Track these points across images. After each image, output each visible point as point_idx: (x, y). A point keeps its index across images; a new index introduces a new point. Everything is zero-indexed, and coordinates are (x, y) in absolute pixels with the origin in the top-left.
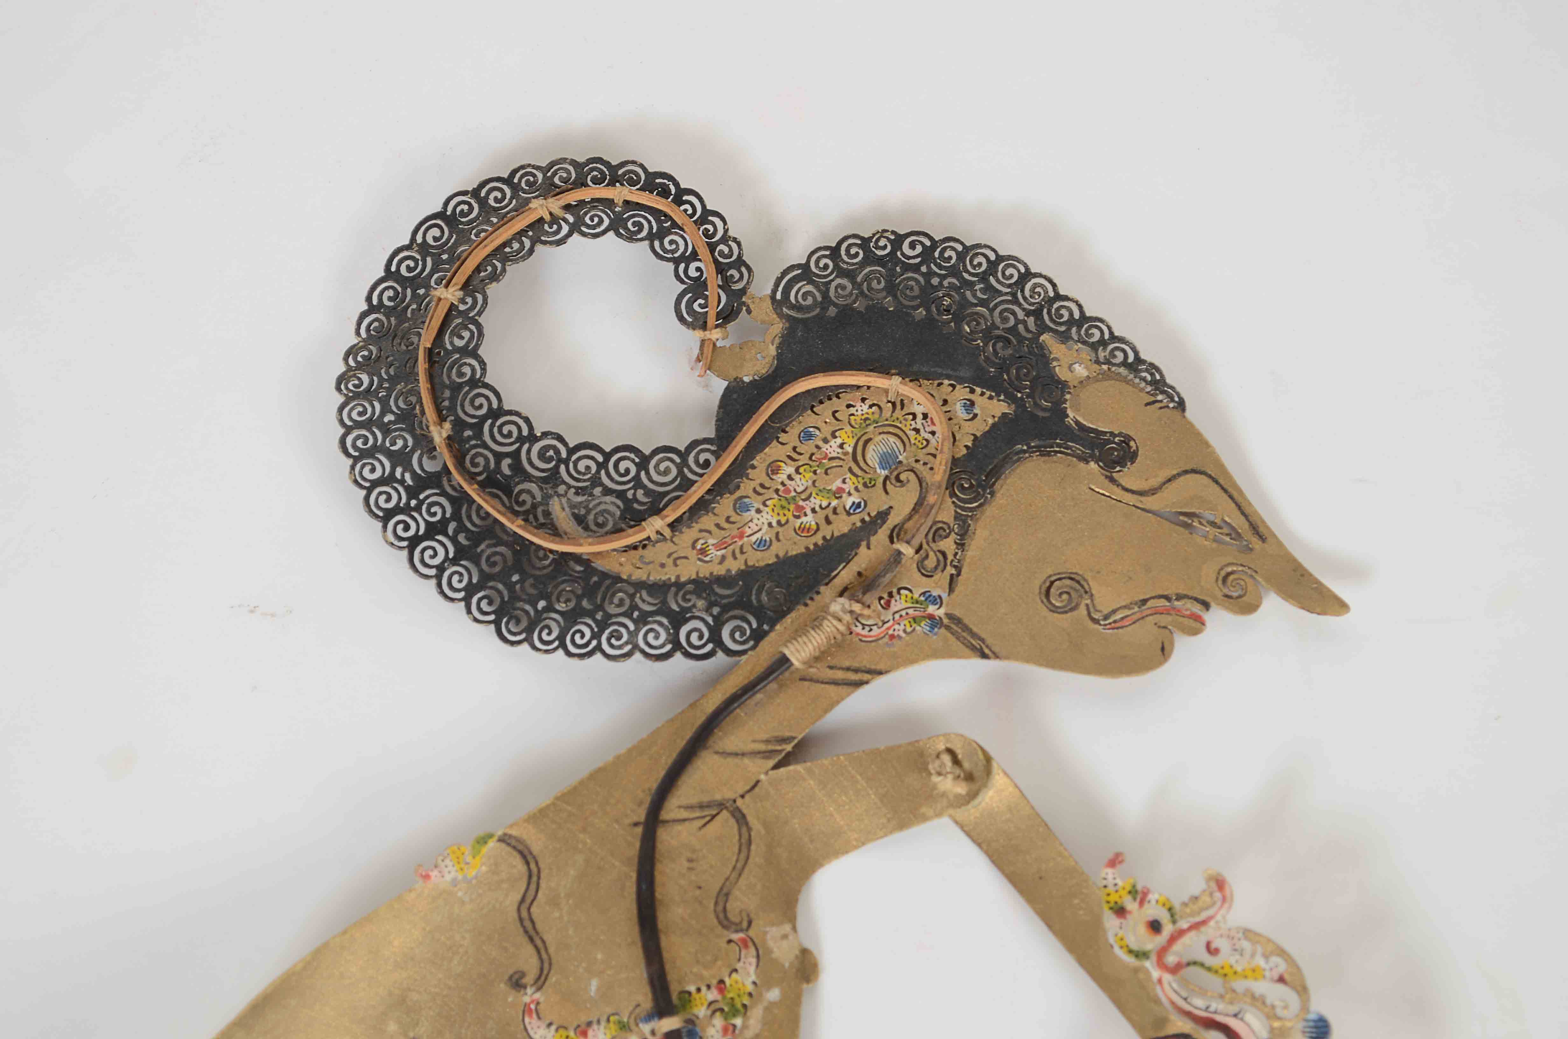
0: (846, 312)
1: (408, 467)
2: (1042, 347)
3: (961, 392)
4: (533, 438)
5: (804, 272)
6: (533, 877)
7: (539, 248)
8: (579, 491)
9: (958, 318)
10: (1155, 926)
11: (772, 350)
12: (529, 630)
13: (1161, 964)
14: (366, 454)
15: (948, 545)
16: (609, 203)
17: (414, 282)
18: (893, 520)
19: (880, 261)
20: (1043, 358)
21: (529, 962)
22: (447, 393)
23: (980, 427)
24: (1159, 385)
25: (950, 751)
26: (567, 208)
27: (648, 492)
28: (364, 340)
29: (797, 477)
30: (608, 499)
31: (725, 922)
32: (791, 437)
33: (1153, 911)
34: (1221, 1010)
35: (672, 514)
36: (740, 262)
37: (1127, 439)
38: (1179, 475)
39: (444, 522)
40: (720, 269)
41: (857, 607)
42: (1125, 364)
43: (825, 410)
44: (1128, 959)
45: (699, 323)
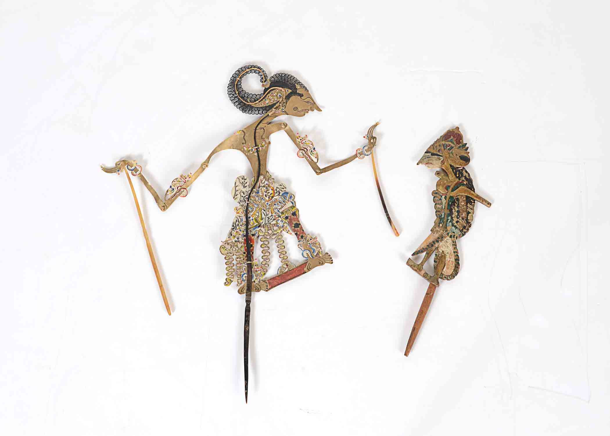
0: (277, 81)
1: (234, 95)
3: (287, 89)
4: (246, 93)
5: (273, 77)
6: (245, 135)
7: (247, 74)
8: (250, 98)
9: (287, 82)
10: (301, 140)
11: (269, 85)
12: (245, 112)
13: (301, 143)
14: (230, 94)
15: (285, 104)
16: (254, 70)
17: (235, 77)
18: (280, 101)
19: (280, 76)
20: (295, 86)
21: (244, 142)
22: (238, 88)
23: (289, 93)
24: (306, 89)
25: (284, 124)
26: (250, 70)
27: (257, 98)
28: (230, 83)
29: (271, 97)
30: (253, 99)
31: (262, 139)
32: (271, 93)
33: (300, 138)
34: (306, 147)
35: (259, 101)
36: (266, 76)
37: (302, 94)
38: (307, 98)
39: (237, 101)
40: (265, 77)
41: (276, 110)
42: (303, 87)
43: (274, 91)
44: (298, 143)
45: (262, 82)
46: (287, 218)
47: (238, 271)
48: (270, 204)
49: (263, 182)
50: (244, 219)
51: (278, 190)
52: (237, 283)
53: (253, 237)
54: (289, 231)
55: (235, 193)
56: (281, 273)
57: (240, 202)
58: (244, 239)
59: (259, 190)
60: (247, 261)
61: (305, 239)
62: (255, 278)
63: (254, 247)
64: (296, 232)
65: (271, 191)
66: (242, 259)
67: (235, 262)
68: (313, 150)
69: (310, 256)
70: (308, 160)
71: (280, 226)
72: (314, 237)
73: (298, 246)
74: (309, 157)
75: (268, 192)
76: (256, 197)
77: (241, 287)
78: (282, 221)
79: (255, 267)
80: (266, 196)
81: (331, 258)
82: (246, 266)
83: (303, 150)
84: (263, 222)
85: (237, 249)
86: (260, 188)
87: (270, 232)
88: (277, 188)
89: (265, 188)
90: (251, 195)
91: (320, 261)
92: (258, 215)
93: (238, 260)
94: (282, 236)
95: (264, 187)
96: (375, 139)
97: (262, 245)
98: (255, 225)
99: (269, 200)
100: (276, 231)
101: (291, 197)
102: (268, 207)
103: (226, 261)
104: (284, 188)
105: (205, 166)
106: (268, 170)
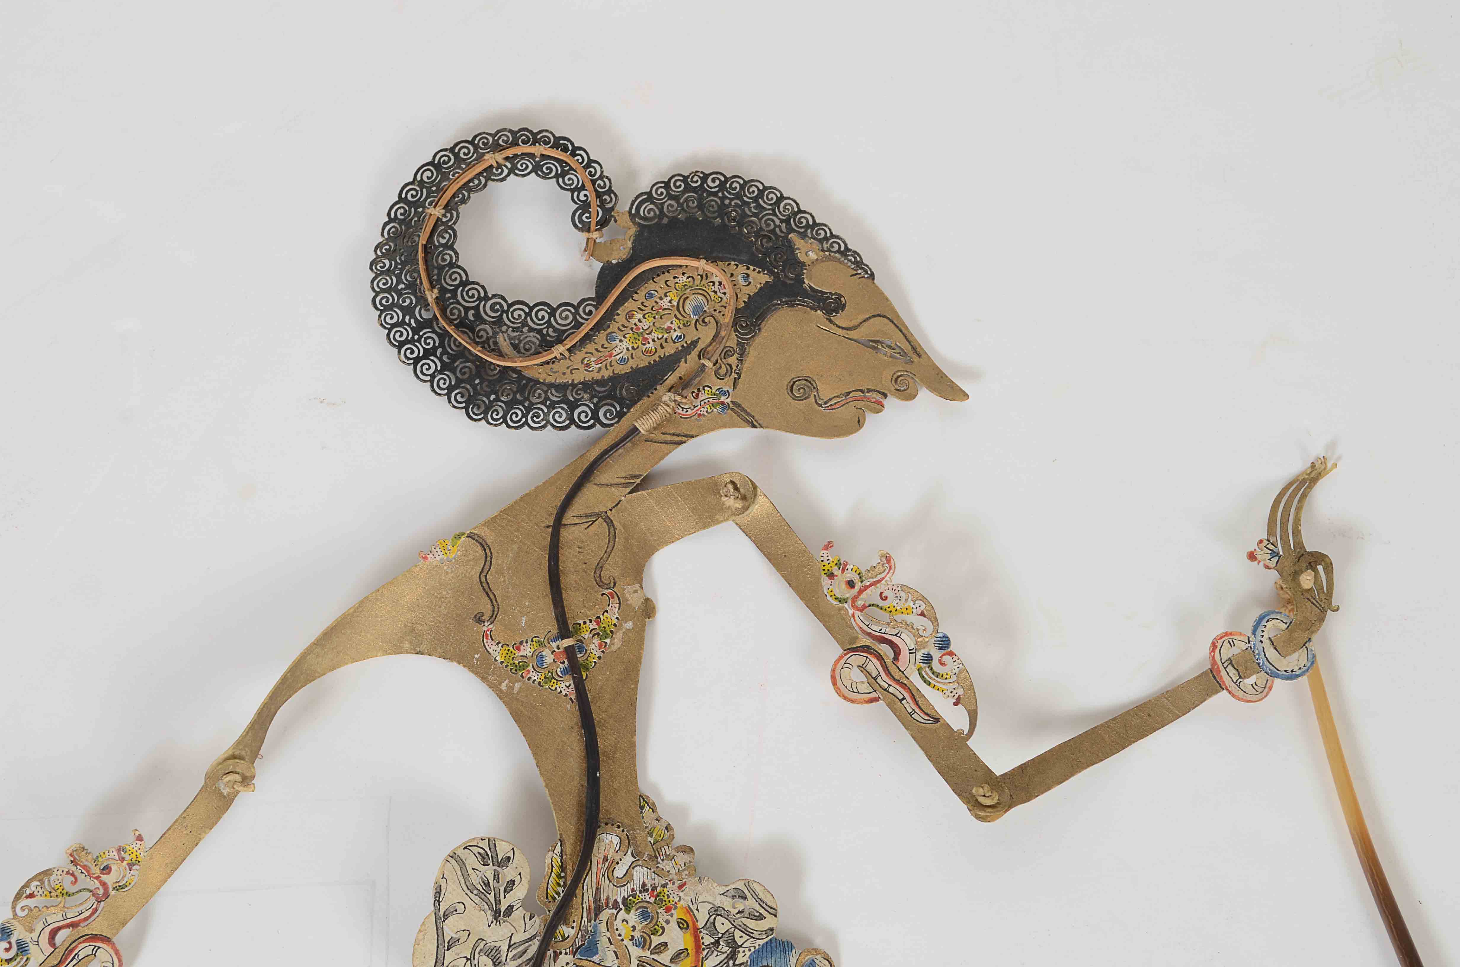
0: (674, 221)
1: (413, 316)
2: (790, 241)
3: (742, 269)
4: (487, 298)
5: (649, 197)
6: (488, 558)
7: (490, 183)
8: (514, 330)
9: (740, 225)
10: (851, 584)
11: (629, 244)
12: (485, 413)
13: (854, 606)
14: (387, 308)
15: (733, 360)
16: (532, 156)
17: (416, 204)
18: (700, 346)
19: (694, 190)
20: (790, 248)
21: (485, 607)
22: (436, 272)
23: (752, 290)
24: (859, 264)
25: (732, 482)
26: (507, 159)
27: (555, 330)
28: (386, 239)
29: (644, 320)
30: (531, 334)
31: (601, 584)
32: (640, 296)
33: (849, 575)
34: (889, 632)
35: (569, 343)
36: (610, 191)
37: (840, 296)
38: (870, 318)
39: (435, 348)
40: (599, 195)
41: (678, 398)
42: (839, 251)
43: (661, 280)
44: (835, 603)
45: (586, 228)
49: (620, 872)
51: (722, 926)
55: (439, 959)
59: (594, 933)
65: (677, 939)
68: (936, 654)
70: (906, 720)
74: (913, 697)
75: (656, 940)
83: (866, 649)
86: (605, 915)
88: (716, 911)
89: (633, 917)
95: (627, 904)
96: (1320, 568)
104: (762, 911)
105: (237, 777)
106: (644, 788)
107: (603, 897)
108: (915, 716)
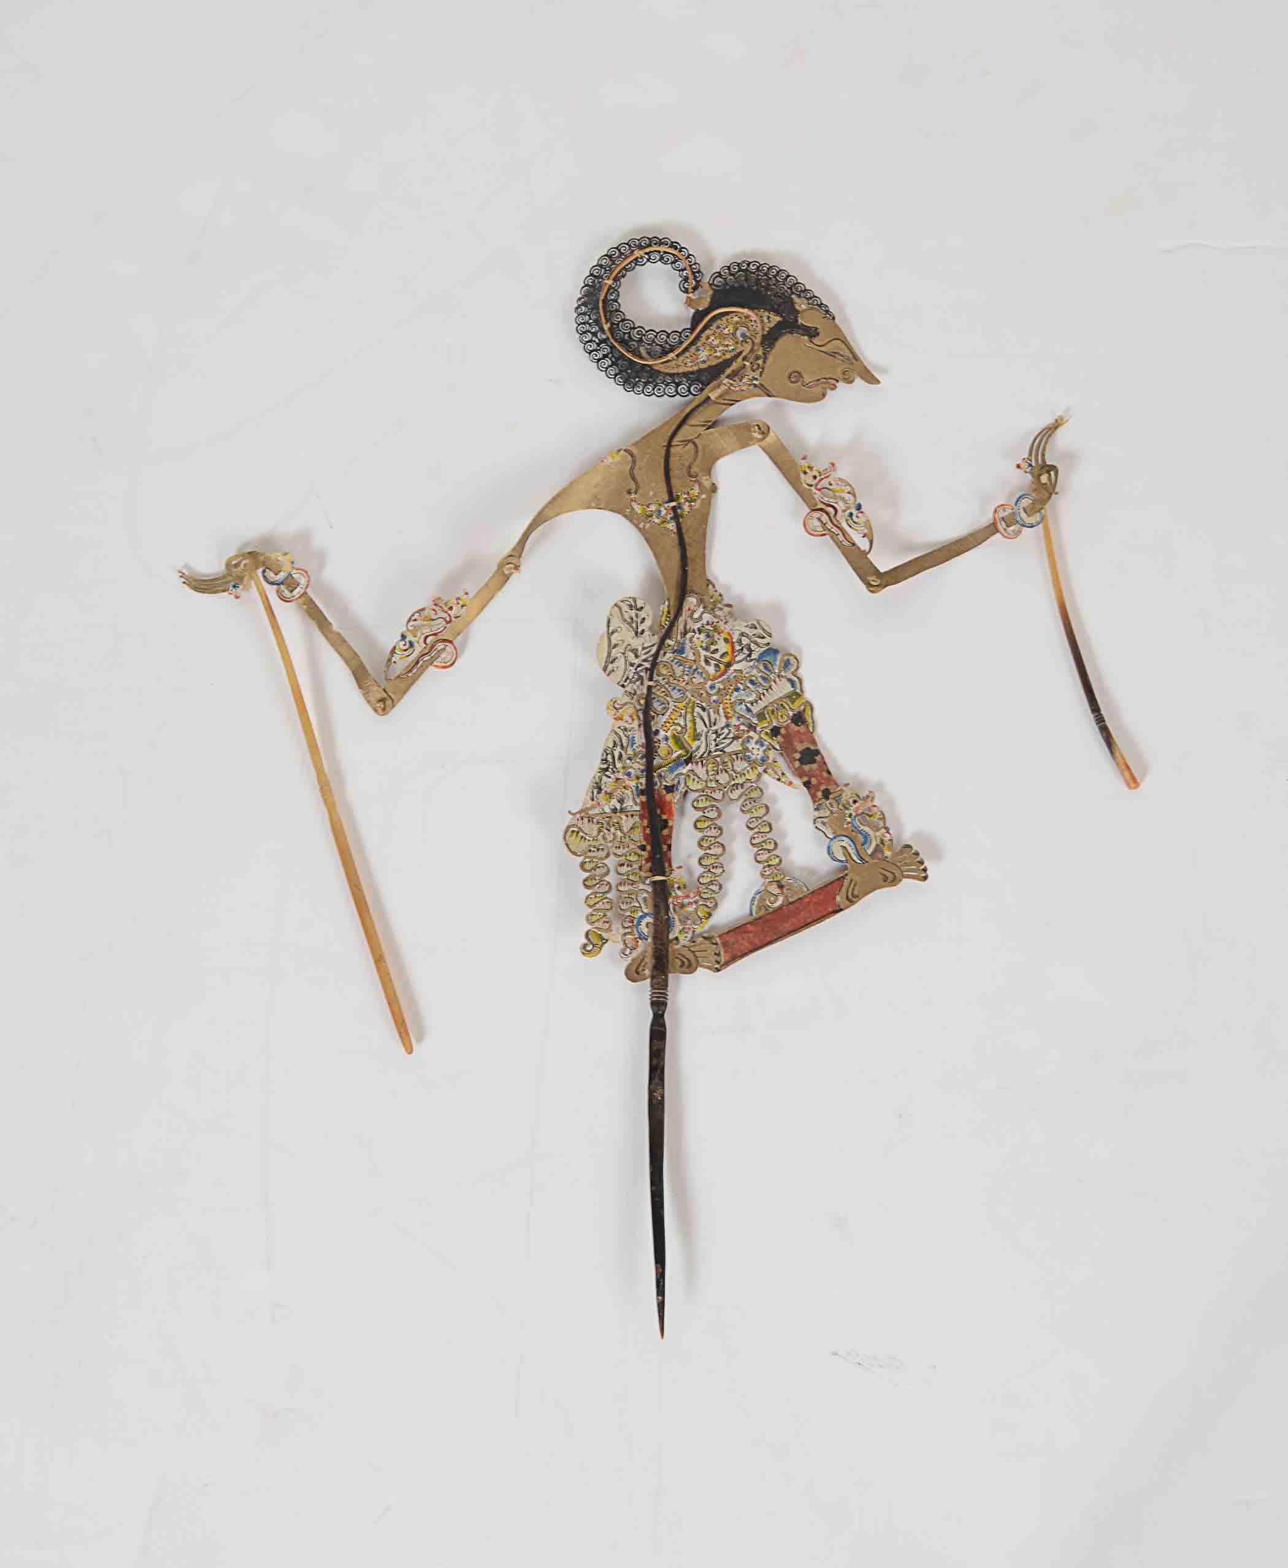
0: (732, 287)
1: (597, 337)
2: (792, 299)
3: (767, 314)
4: (634, 328)
5: (720, 275)
6: (634, 462)
7: (637, 267)
8: (649, 344)
9: (767, 290)
10: (815, 477)
11: (709, 300)
12: (633, 388)
13: (816, 488)
14: (585, 332)
15: (760, 362)
16: (659, 252)
17: (598, 277)
18: (744, 354)
19: (743, 271)
20: (792, 303)
21: (633, 486)
22: (608, 314)
23: (772, 325)
24: (827, 312)
25: (758, 425)
26: (646, 253)
27: (670, 345)
28: (583, 295)
29: (715, 340)
30: (657, 347)
31: (690, 475)
32: (713, 328)
33: (814, 473)
34: (832, 501)
35: (677, 352)
36: (699, 272)
37: (816, 329)
38: (832, 340)
39: (608, 354)
40: (693, 273)
41: (731, 382)
42: (817, 305)
43: (724, 319)
44: (807, 487)
45: (686, 291)
46: (775, 732)
47: (624, 907)
48: (722, 687)
49: (696, 616)
50: (640, 739)
51: (745, 641)
52: (621, 946)
53: (669, 797)
54: (783, 774)
55: (609, 654)
56: (763, 912)
57: (626, 684)
58: (642, 802)
59: (683, 644)
60: (650, 874)
61: (838, 800)
62: (678, 926)
63: (672, 827)
64: (806, 779)
65: (723, 647)
66: (635, 866)
67: (612, 878)
68: (855, 512)
69: (855, 858)
70: (839, 545)
71: (753, 757)
72: (866, 793)
73: (815, 823)
74: (843, 535)
75: (713, 648)
76: (675, 667)
77: (633, 960)
78: (760, 742)
79: (679, 893)
80: (707, 662)
81: (921, 863)
82: (650, 889)
83: (821, 510)
84: (698, 748)
85: (619, 833)
86: (689, 636)
87: (723, 778)
88: (742, 634)
89: (702, 636)
90: (660, 659)
91: (888, 874)
92: (682, 723)
93: (624, 869)
94: (761, 790)
95: (700, 631)
96: (1052, 473)
97: (697, 821)
98: (675, 755)
99: (719, 673)
100: (741, 776)
101: (787, 664)
102: (715, 698)
103: (587, 874)
104: (764, 634)
105: (512, 566)
106: (710, 578)
107: (688, 627)
108: (843, 543)
